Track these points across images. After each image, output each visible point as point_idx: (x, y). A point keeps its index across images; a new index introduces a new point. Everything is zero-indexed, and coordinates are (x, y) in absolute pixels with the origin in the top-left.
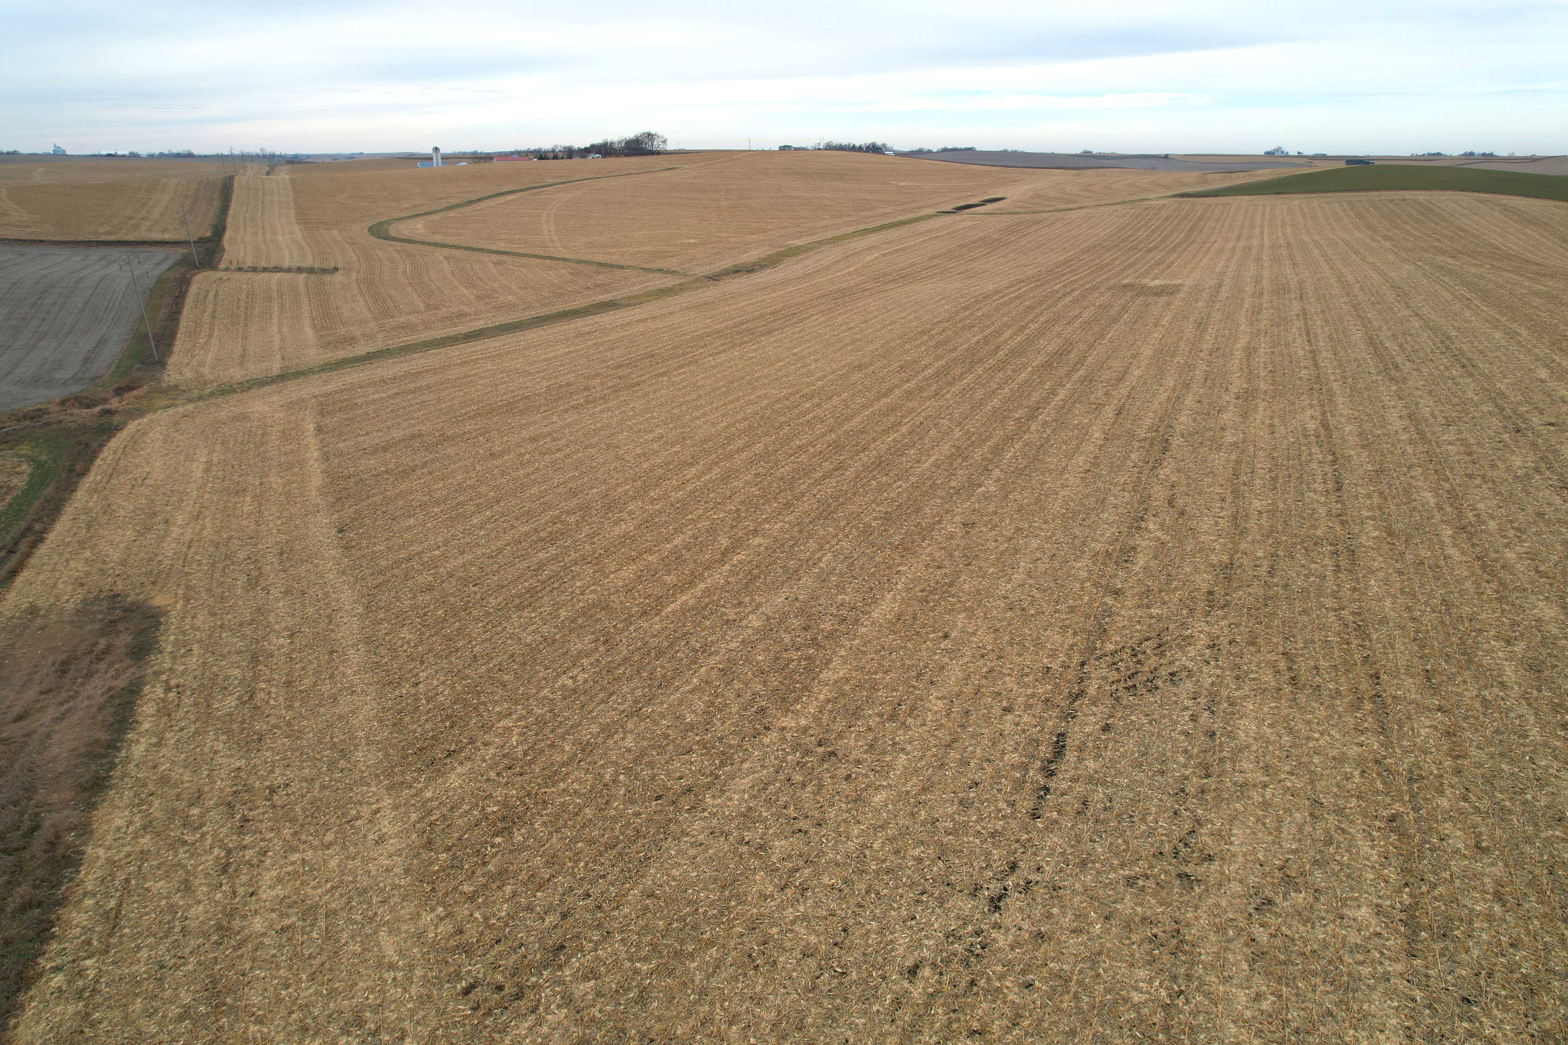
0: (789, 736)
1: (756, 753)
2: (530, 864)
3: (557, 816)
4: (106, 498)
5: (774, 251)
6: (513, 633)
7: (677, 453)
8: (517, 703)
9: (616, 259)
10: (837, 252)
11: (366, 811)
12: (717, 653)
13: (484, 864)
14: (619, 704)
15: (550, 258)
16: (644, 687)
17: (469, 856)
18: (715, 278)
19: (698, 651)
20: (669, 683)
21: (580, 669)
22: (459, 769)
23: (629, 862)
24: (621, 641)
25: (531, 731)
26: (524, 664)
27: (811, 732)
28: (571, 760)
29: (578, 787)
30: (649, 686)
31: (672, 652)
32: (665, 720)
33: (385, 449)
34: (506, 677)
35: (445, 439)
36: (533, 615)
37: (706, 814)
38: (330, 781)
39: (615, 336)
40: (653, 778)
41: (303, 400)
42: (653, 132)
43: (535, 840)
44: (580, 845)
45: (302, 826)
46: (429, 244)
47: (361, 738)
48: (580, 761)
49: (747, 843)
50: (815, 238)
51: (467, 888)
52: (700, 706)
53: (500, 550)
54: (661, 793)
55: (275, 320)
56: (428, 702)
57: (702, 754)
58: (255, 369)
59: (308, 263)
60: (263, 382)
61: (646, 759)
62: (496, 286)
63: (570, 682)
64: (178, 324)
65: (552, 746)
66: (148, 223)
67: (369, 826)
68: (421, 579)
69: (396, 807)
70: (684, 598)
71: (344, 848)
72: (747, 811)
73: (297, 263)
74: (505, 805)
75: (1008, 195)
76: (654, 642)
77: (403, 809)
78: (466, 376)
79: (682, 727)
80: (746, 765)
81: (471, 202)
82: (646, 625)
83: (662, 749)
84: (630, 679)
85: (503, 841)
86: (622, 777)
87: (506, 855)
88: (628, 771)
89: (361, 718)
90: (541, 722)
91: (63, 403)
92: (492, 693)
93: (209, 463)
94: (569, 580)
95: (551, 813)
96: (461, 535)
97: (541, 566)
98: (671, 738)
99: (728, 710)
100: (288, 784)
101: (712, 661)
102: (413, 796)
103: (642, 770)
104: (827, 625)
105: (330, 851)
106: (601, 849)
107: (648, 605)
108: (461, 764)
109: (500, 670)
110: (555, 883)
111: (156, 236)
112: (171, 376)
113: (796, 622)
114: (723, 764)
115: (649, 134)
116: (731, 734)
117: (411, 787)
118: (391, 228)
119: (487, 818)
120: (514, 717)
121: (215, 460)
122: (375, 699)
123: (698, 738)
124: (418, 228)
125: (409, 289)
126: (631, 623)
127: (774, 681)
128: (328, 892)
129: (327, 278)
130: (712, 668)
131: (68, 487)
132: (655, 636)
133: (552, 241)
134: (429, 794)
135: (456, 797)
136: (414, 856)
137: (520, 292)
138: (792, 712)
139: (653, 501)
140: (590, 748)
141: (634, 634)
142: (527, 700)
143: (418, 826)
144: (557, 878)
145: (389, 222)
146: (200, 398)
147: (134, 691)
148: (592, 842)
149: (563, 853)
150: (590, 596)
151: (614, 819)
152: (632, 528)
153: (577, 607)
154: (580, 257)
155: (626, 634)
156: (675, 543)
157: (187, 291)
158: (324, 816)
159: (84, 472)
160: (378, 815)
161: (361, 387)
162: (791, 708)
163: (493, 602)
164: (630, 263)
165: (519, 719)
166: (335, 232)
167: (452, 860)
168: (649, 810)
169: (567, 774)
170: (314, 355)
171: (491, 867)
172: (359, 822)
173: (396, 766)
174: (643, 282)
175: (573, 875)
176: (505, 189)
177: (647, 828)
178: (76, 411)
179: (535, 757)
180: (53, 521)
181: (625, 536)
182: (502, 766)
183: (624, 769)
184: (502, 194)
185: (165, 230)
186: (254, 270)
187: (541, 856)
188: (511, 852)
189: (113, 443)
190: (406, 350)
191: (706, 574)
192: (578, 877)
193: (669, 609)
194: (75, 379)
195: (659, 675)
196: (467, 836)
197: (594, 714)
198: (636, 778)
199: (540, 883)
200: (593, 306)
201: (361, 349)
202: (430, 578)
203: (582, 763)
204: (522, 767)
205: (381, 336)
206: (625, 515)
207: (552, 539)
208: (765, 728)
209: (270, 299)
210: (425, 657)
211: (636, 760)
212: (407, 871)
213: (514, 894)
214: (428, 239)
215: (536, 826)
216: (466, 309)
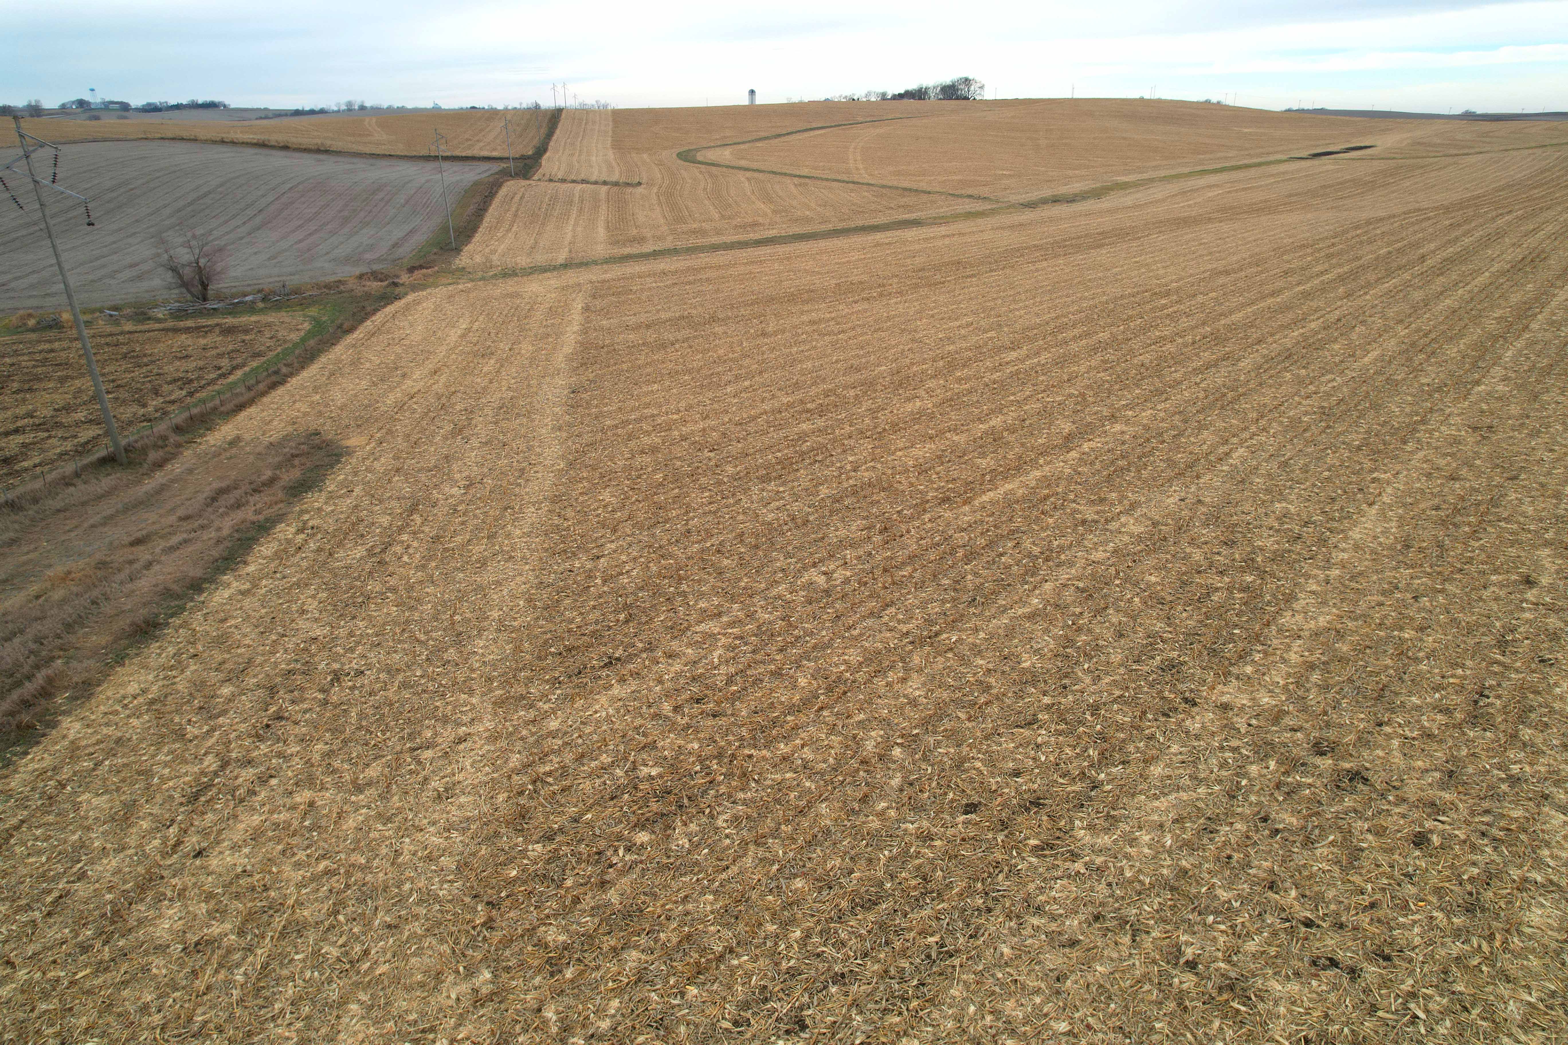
0: (1241, 723)
1: (1175, 748)
2: (690, 907)
3: (764, 809)
4: (359, 353)
5: (1098, 185)
6: (749, 508)
7: (991, 339)
8: (733, 600)
9: (923, 186)
10: (1173, 188)
11: (448, 734)
12: (1071, 564)
13: (603, 884)
14: (899, 622)
15: (853, 183)
16: (943, 602)
17: (579, 861)
18: (1031, 205)
19: (1037, 557)
20: (990, 598)
21: (841, 562)
22: (616, 691)
23: (904, 953)
24: (908, 531)
25: (746, 644)
26: (756, 547)
27: (1288, 721)
28: (806, 703)
29: (811, 757)
30: (954, 599)
31: (993, 554)
32: (983, 658)
33: (648, 327)
34: (726, 562)
35: (714, 319)
36: (781, 489)
37: (1079, 866)
38: (422, 676)
39: (917, 247)
40: (959, 764)
41: (579, 284)
42: (971, 77)
43: (712, 851)
44: (799, 883)
45: (345, 742)
46: (733, 168)
47: (493, 620)
48: (821, 709)
49: (1191, 965)
50: (1145, 176)
51: (554, 935)
52: (1047, 643)
53: (754, 418)
54: (976, 799)
55: (572, 222)
56: (605, 581)
57: (1059, 733)
58: (540, 259)
59: (615, 178)
60: (544, 270)
61: (947, 724)
62: (795, 203)
63: (821, 580)
64: (482, 220)
65: (777, 674)
66: (481, 144)
67: (440, 763)
68: (646, 440)
69: (494, 737)
70: (1009, 487)
71: (385, 796)
72: (1177, 877)
73: (604, 177)
74: (673, 767)
75: (1378, 143)
76: (961, 538)
77: (504, 744)
78: (751, 273)
79: (1014, 675)
80: (1157, 770)
81: (779, 136)
82: (948, 514)
83: (976, 711)
84: (920, 586)
85: (650, 843)
86: (897, 752)
87: (649, 875)
88: (911, 742)
89: (505, 593)
90: (766, 633)
91: (361, 277)
92: (699, 581)
93: (469, 330)
94: (838, 454)
95: (753, 801)
96: (708, 402)
97: (802, 437)
98: (994, 691)
99: (1103, 658)
100: (362, 672)
101: (1064, 575)
102: (527, 723)
103: (938, 744)
104: (1268, 542)
105: (362, 797)
106: (844, 904)
107: (952, 490)
108: (622, 680)
109: (719, 551)
110: (732, 970)
111: (485, 153)
112: (463, 260)
113: (1207, 533)
114: (1105, 759)
115: (967, 80)
116: (1115, 701)
117: (532, 706)
118: (698, 154)
119: (636, 788)
120: (725, 619)
121: (475, 327)
122: (534, 570)
123: (1047, 700)
124: (726, 155)
125: (706, 202)
126: (924, 510)
127: (1187, 618)
128: (314, 878)
129: (629, 190)
130: (1065, 586)
131: (331, 341)
132: (963, 530)
133: (857, 169)
134: (554, 724)
135: (595, 737)
136: (488, 839)
137: (819, 209)
138: (1237, 678)
139: (959, 380)
140: (843, 688)
141: (929, 525)
142: (751, 596)
143: (515, 778)
144: (738, 956)
145: (697, 150)
146: (483, 279)
147: (264, 528)
148: (825, 883)
149: (762, 896)
150: (866, 474)
151: (876, 840)
152: (930, 406)
153: (845, 485)
154: (885, 182)
155: (917, 524)
156: (992, 423)
157: (497, 192)
158: (384, 732)
159: (351, 330)
160: (461, 747)
161: (640, 277)
162: (1234, 670)
163: (730, 469)
164: (938, 189)
165: (731, 624)
166: (645, 156)
167: (548, 862)
168: (950, 832)
169: (796, 728)
170: (601, 250)
171: (613, 896)
172: (428, 754)
173: (523, 669)
174: (951, 205)
175: (774, 956)
176: (814, 125)
177: (947, 873)
178: (368, 283)
179: (745, 689)
180: (303, 368)
181: (921, 412)
182: (686, 695)
183: (902, 736)
184: (811, 129)
185: (494, 150)
186: (563, 181)
187: (715, 893)
188: (663, 868)
189: (390, 309)
190: (691, 250)
191: (1041, 461)
192: (784, 965)
193: (985, 498)
194: (379, 260)
195: (970, 586)
196: (589, 816)
197: (855, 633)
198: (925, 758)
199: (698, 964)
200: (894, 223)
201: (648, 248)
202: (658, 440)
203: (825, 713)
204: (718, 703)
205: (670, 238)
206: (922, 393)
207: (821, 411)
208: (1186, 701)
209: (571, 203)
210: (621, 526)
211: (926, 723)
212: (462, 866)
213: (641, 977)
214: (734, 164)
215: (720, 823)
216: (761, 220)
